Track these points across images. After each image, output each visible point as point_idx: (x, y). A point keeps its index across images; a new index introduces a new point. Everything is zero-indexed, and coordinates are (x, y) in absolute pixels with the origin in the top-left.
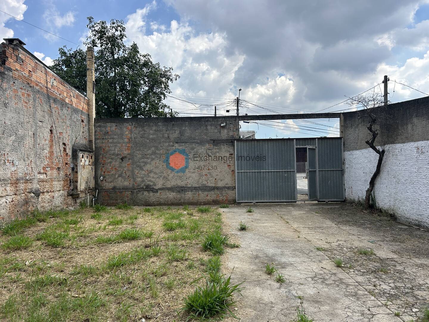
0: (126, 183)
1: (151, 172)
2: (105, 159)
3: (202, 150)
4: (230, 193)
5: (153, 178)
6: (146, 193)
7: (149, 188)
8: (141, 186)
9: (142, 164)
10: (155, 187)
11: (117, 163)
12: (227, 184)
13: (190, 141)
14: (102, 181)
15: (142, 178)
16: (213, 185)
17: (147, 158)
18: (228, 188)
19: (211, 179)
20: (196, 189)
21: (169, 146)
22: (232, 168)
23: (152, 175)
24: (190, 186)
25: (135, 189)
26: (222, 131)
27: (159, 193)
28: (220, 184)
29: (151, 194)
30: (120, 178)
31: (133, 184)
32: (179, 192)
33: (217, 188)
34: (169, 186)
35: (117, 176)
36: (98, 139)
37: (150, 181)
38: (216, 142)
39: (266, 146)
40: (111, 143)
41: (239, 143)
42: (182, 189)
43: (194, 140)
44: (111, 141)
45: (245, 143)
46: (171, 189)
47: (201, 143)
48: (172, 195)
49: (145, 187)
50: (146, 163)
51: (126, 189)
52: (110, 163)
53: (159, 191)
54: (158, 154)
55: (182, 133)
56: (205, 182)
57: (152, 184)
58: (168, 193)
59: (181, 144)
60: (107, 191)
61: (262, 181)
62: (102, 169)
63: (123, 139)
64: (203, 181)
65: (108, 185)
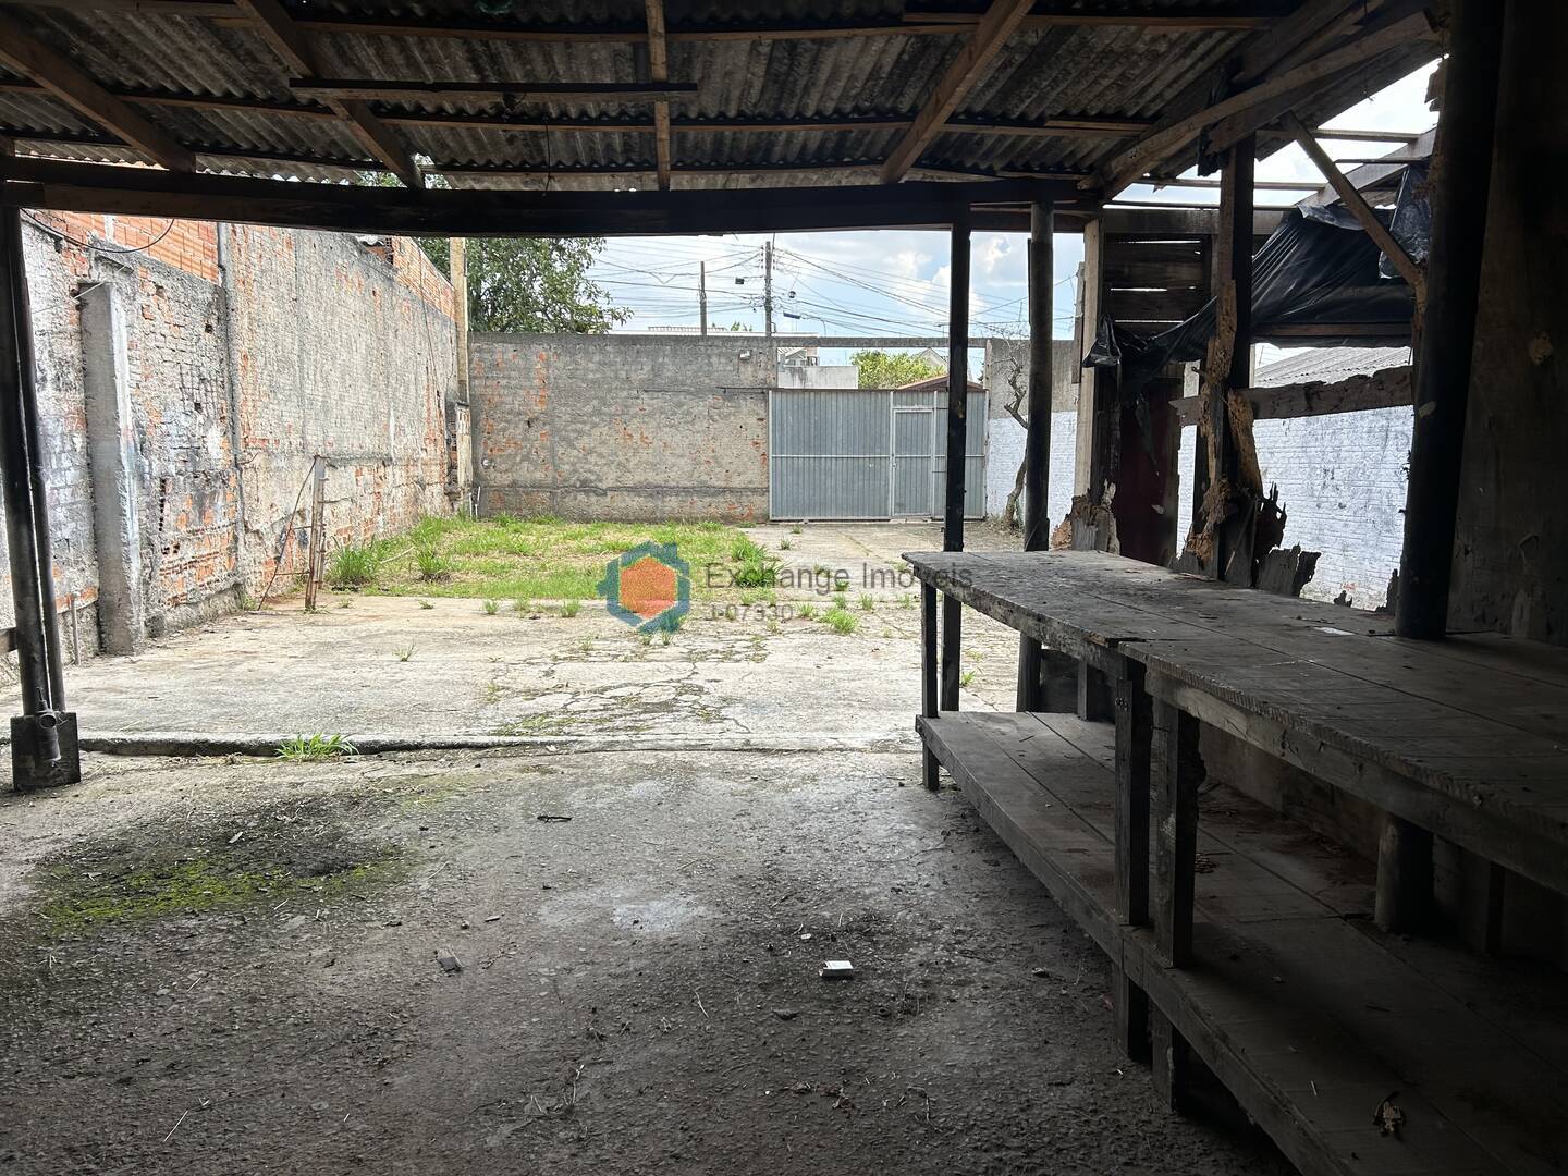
0: (539, 475)
1: (591, 452)
2: (491, 422)
3: (700, 407)
4: (757, 499)
5: (596, 464)
6: (581, 496)
7: (586, 487)
8: (572, 482)
9: (572, 435)
10: (600, 485)
11: (518, 431)
12: (750, 483)
13: (675, 387)
14: (488, 468)
15: (573, 464)
16: (723, 484)
17: (584, 423)
18: (754, 491)
19: (717, 470)
20: (686, 490)
21: (629, 397)
22: (762, 451)
23: (592, 459)
24: (673, 484)
25: (558, 488)
26: (742, 369)
27: (609, 497)
28: (737, 482)
29: (593, 499)
30: (525, 464)
31: (554, 478)
32: (651, 495)
33: (731, 490)
34: (631, 484)
35: (518, 459)
36: (475, 378)
37: (590, 471)
38: (729, 392)
39: (834, 403)
40: (504, 387)
41: (779, 396)
42: (659, 491)
43: (682, 385)
44: (504, 382)
45: (790, 397)
46: (634, 490)
47: (699, 393)
48: (635, 503)
49: (578, 485)
50: (580, 433)
51: (538, 486)
52: (504, 430)
53: (609, 493)
54: (605, 414)
55: (656, 371)
56: (705, 478)
57: (593, 478)
58: (627, 499)
59: (656, 395)
60: (498, 489)
61: (823, 477)
62: (485, 443)
63: (528, 379)
64: (703, 475)
65: (500, 478)
